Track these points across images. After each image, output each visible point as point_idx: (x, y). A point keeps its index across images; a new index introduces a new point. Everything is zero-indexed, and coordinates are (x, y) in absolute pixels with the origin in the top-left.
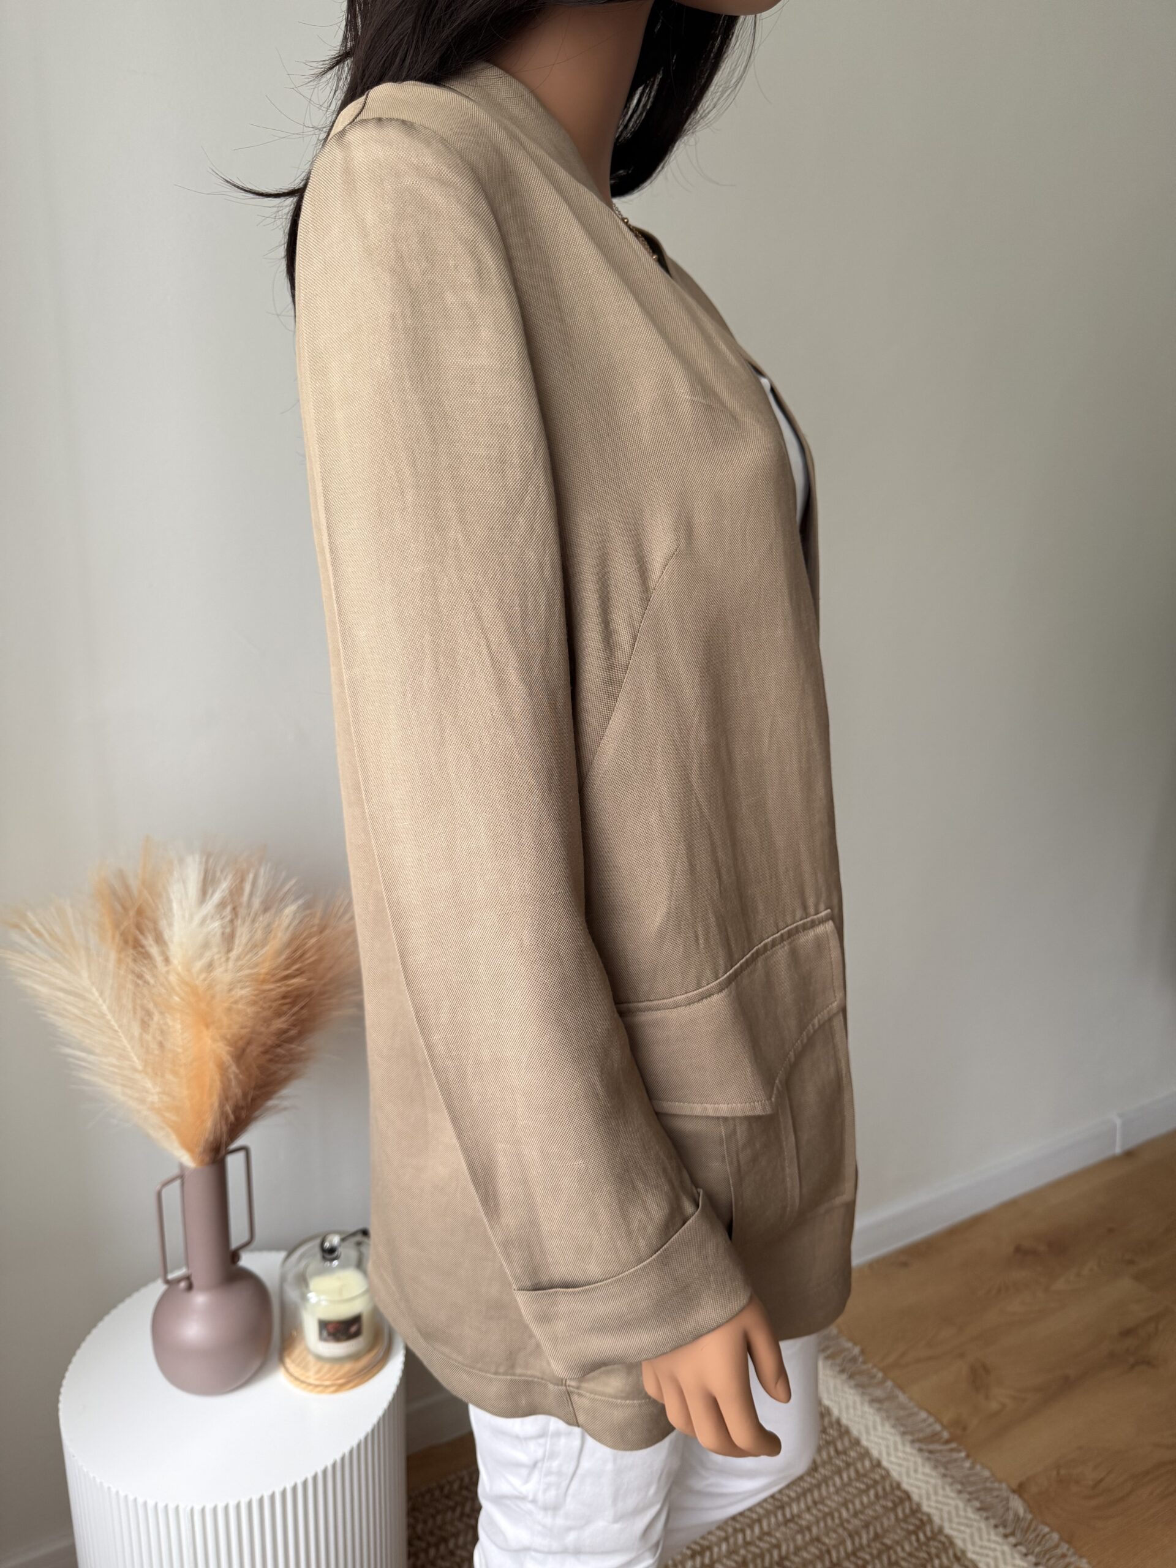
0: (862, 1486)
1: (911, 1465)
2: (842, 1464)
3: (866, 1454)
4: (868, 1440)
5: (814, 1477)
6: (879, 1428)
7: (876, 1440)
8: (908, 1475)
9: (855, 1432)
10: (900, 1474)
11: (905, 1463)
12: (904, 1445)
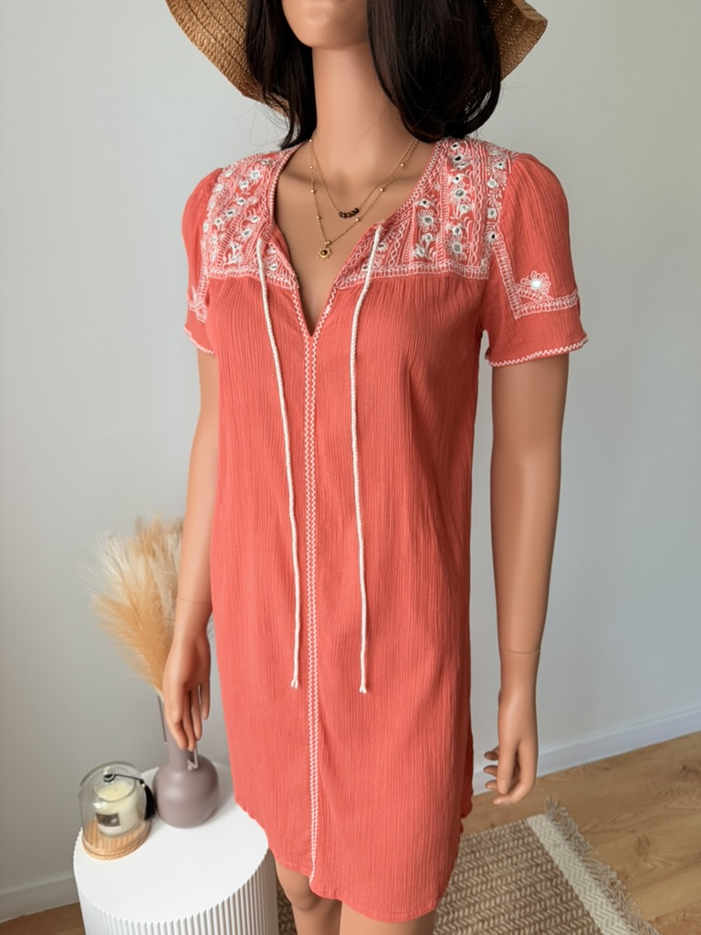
0: (574, 926)
1: (610, 919)
2: (564, 910)
3: (582, 906)
4: (584, 898)
5: (543, 914)
6: (593, 891)
7: (589, 898)
8: (607, 926)
9: (576, 891)
10: (601, 923)
11: (606, 917)
12: (607, 906)
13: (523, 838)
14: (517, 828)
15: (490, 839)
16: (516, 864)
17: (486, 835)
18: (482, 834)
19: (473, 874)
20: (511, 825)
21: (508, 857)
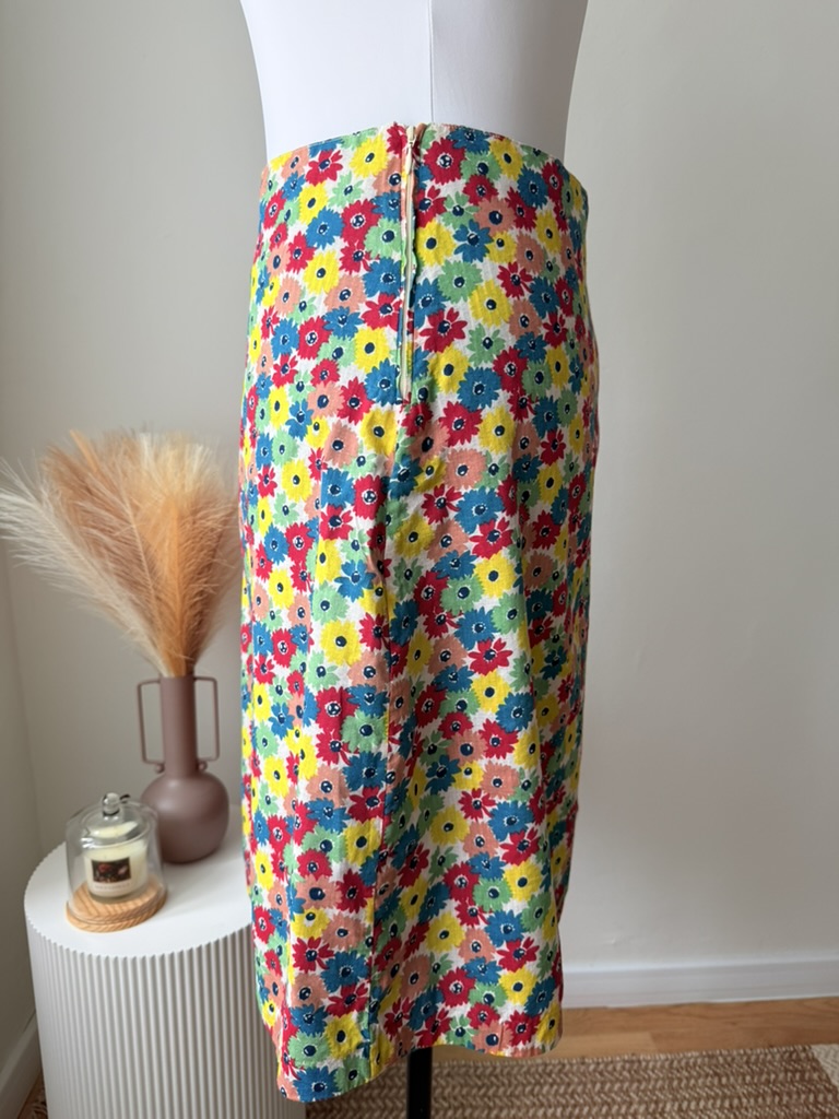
13: (803, 1072)
14: (794, 1056)
15: (747, 1063)
16: (787, 1106)
17: (741, 1056)
18: (735, 1053)
19: (713, 1105)
20: (784, 1049)
21: (774, 1093)
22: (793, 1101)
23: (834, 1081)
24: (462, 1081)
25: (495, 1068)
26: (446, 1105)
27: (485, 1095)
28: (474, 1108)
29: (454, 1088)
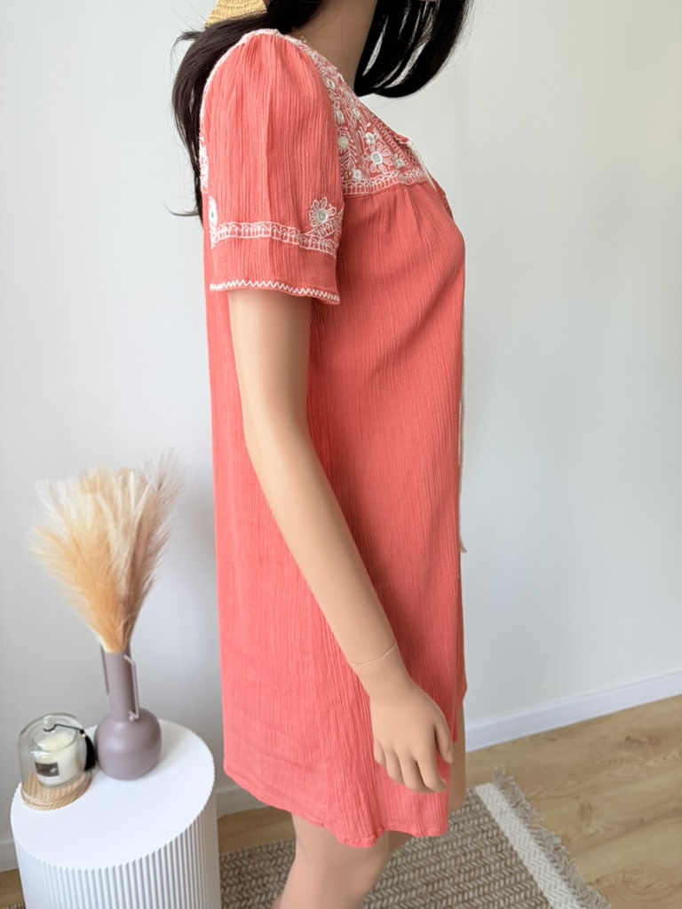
0: (518, 890)
1: (553, 884)
2: (507, 874)
3: (524, 870)
4: (528, 862)
5: (487, 879)
6: (537, 856)
7: (533, 863)
8: (550, 889)
9: (521, 856)
10: (544, 887)
11: (549, 881)
12: (551, 870)
13: (471, 806)
16: (462, 831)
22: (466, 827)
23: (489, 808)
24: (259, 859)
25: (280, 844)
26: (250, 878)
27: (275, 865)
28: (269, 875)
29: (254, 864)
